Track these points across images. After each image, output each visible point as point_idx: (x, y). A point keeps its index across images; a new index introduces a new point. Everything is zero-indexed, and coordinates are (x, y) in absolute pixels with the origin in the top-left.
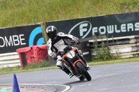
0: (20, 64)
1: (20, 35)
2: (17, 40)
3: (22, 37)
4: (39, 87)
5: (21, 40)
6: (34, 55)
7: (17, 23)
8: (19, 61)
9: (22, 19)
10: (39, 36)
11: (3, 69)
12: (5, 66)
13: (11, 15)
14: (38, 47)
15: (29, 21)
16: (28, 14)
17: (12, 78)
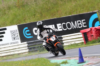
0: (83, 41)
1: (82, 20)
2: (81, 24)
3: (84, 22)
4: (97, 56)
5: (83, 23)
6: (93, 34)
7: (80, 12)
8: (82, 39)
9: (83, 8)
10: (96, 20)
11: (72, 45)
12: (73, 43)
13: (75, 6)
14: (95, 28)
15: (88, 10)
16: (87, 5)
17: (78, 51)
